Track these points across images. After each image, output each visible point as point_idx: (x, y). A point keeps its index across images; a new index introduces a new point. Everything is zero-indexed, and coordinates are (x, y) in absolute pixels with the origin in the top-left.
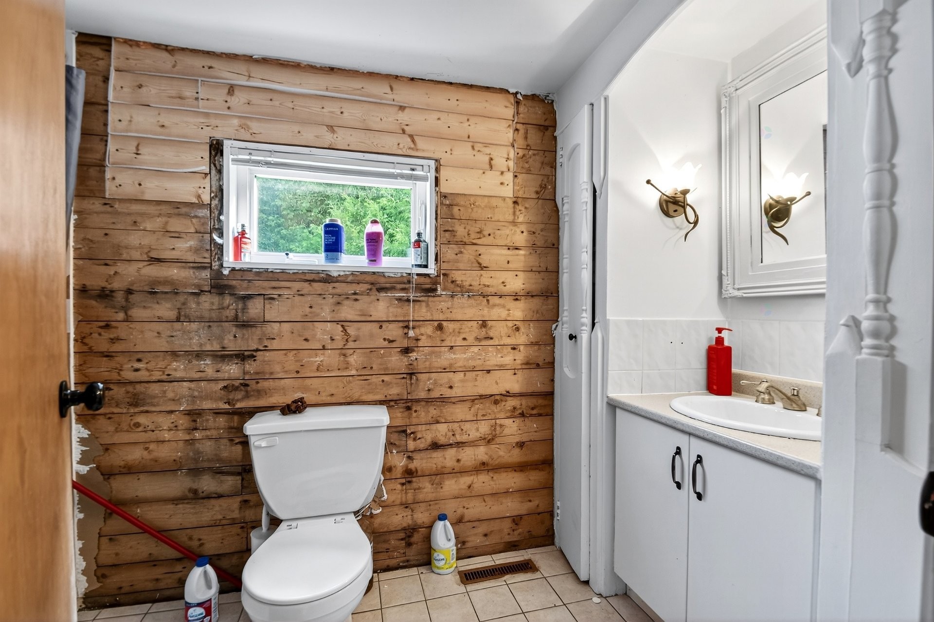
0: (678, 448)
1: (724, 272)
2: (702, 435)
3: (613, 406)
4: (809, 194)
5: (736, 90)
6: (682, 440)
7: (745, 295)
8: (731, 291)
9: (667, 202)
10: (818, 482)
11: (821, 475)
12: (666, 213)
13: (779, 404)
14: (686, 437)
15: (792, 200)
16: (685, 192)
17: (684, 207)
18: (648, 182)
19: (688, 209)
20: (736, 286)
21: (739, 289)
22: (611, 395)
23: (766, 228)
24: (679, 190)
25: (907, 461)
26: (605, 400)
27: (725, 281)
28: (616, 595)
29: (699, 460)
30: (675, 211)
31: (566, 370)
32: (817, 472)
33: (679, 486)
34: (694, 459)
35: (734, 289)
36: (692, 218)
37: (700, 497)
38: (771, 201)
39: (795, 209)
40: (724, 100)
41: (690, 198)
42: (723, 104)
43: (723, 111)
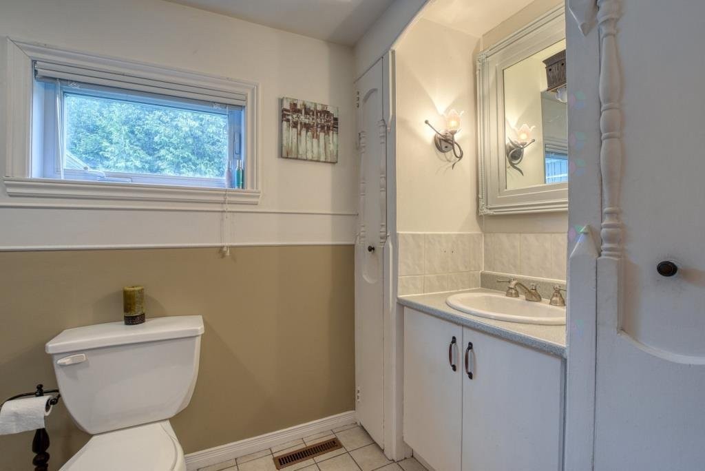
0: (454, 338)
1: (480, 196)
2: (473, 326)
3: (402, 305)
4: (534, 141)
5: (487, 57)
6: (456, 331)
7: (495, 213)
8: (485, 210)
9: (440, 140)
10: (564, 361)
11: (567, 354)
12: (439, 148)
13: (522, 297)
14: (460, 328)
15: (524, 144)
16: (453, 133)
17: (453, 145)
18: (426, 122)
19: (456, 146)
20: (490, 207)
21: (490, 209)
22: (400, 296)
23: (508, 164)
24: (449, 130)
25: (637, 340)
26: (396, 300)
27: (481, 203)
28: (405, 458)
29: (470, 346)
30: (446, 147)
31: (364, 277)
32: (563, 353)
33: (454, 368)
34: (466, 346)
35: (487, 208)
36: (458, 154)
37: (471, 376)
38: (511, 145)
39: (526, 151)
40: (478, 64)
41: (457, 137)
42: (478, 68)
43: (477, 72)
